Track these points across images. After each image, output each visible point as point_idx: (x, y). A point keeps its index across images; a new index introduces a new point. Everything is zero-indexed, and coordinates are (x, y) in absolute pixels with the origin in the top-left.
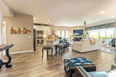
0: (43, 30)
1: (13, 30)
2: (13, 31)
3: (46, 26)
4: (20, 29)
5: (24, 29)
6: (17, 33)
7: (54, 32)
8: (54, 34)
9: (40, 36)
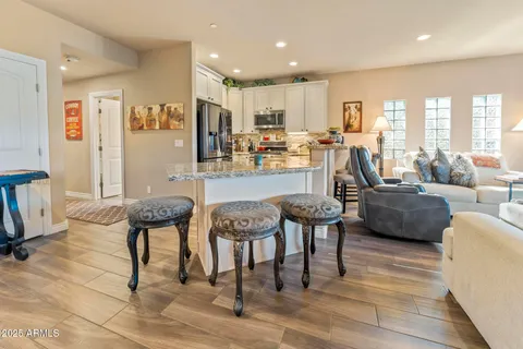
0: (282, 108)
1: (135, 119)
2: (136, 124)
3: (304, 80)
4: (150, 109)
5: (162, 106)
6: (145, 127)
7: (353, 111)
8: (356, 125)
9: (273, 138)
